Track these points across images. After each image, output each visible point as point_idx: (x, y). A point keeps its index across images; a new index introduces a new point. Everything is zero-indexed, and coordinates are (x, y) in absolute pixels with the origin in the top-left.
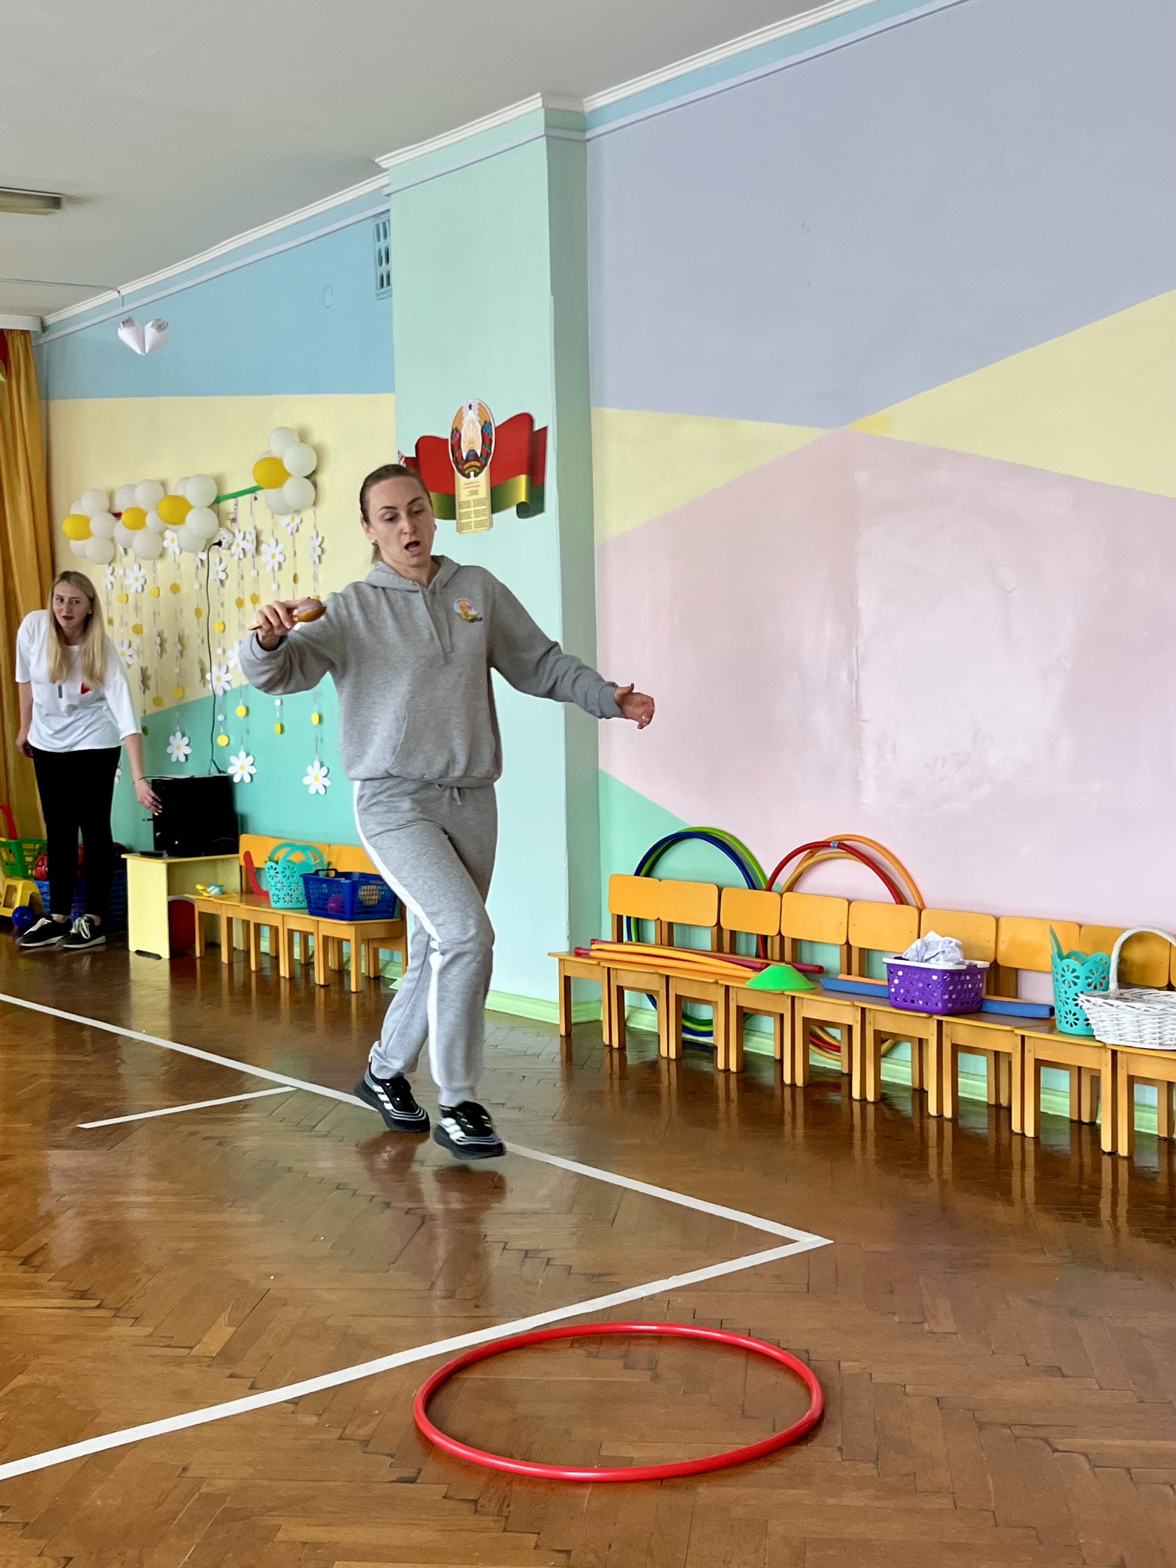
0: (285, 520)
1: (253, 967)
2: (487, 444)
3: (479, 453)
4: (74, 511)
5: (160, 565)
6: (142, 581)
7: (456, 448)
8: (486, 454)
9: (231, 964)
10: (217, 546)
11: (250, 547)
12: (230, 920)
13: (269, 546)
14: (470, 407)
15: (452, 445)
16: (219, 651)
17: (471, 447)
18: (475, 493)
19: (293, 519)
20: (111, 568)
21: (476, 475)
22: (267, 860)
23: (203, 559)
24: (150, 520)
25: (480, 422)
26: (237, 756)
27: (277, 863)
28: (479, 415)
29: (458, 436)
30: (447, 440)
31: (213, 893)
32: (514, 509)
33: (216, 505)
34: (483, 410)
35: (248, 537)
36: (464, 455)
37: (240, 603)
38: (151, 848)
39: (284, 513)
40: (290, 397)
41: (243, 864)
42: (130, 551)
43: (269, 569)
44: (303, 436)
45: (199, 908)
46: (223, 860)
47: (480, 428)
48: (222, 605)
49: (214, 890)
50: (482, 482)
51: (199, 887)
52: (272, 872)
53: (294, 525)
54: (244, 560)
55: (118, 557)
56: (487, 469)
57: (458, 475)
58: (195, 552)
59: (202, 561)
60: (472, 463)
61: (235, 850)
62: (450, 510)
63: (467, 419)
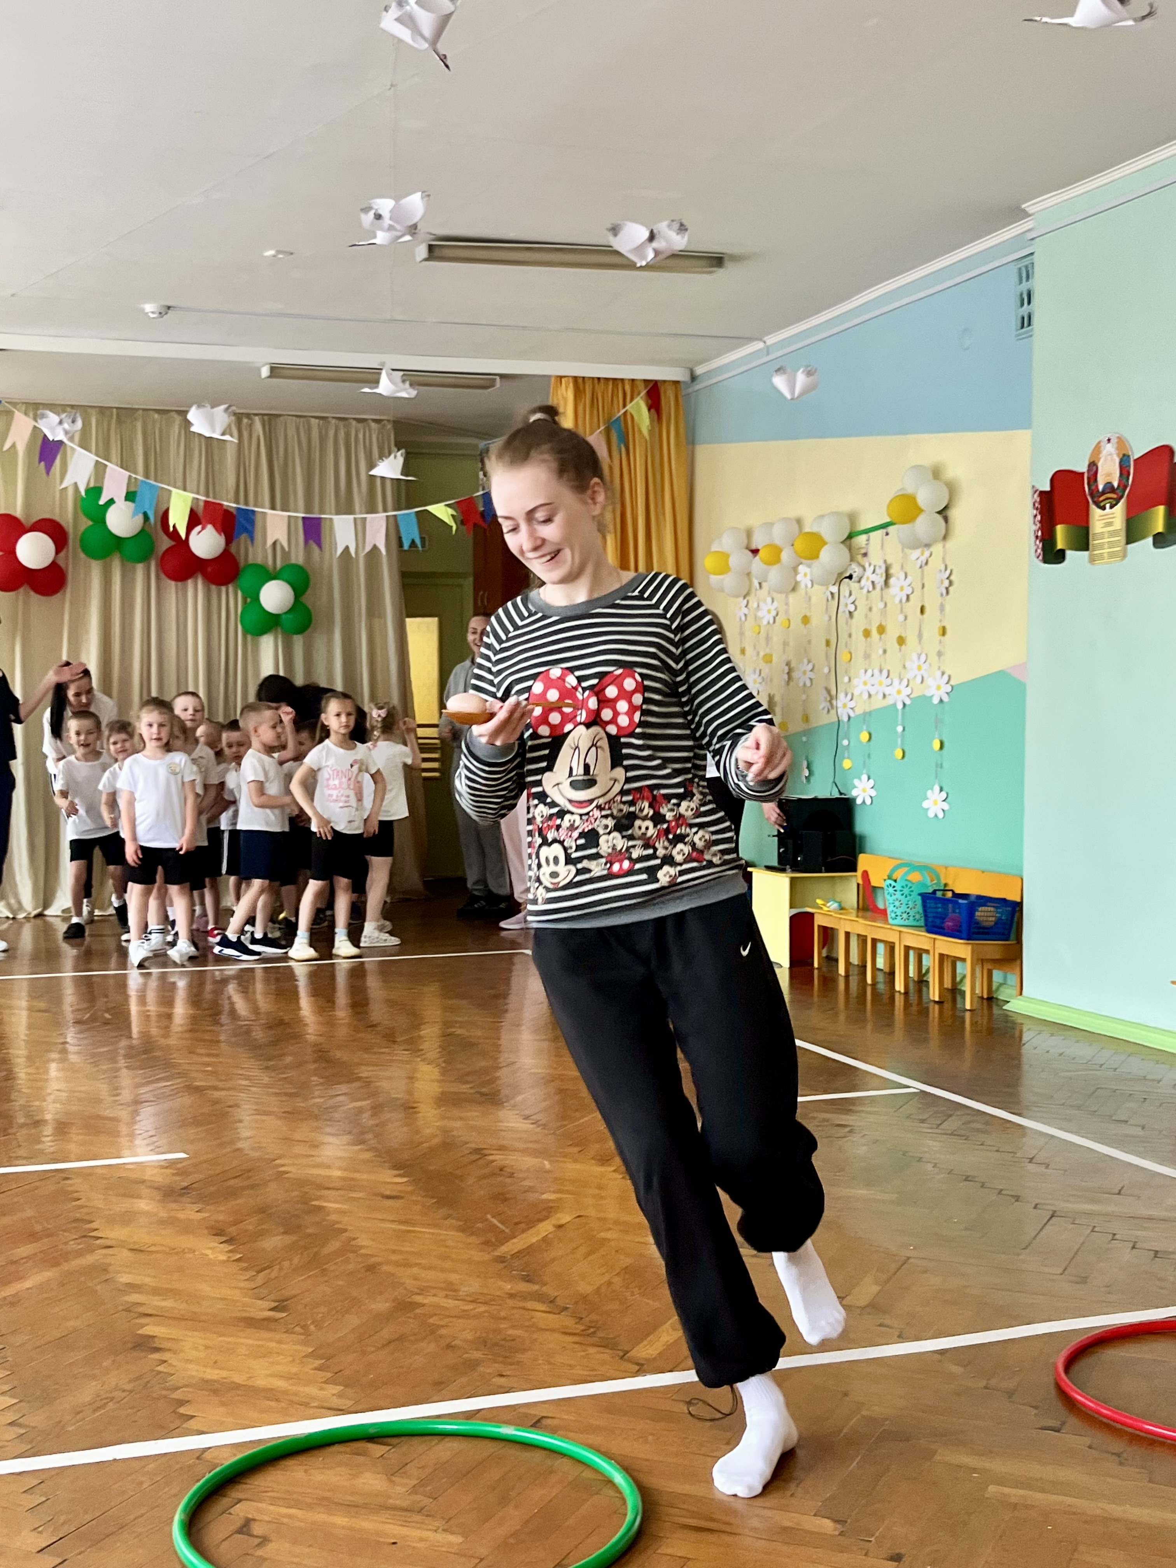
0: (915, 554)
1: (869, 981)
2: (1125, 476)
3: (1116, 484)
4: (715, 548)
5: (792, 598)
6: (774, 613)
7: (1092, 481)
8: (1123, 486)
9: (847, 976)
10: (847, 580)
11: (880, 580)
12: (847, 934)
13: (898, 579)
14: (1109, 440)
15: (1089, 479)
16: (846, 679)
17: (1108, 480)
18: (1111, 524)
19: (922, 554)
20: (745, 601)
21: (1111, 507)
22: (886, 877)
23: (833, 591)
24: (786, 556)
25: (1118, 455)
26: (860, 779)
27: (895, 881)
28: (1117, 448)
29: (1094, 468)
30: (1083, 474)
31: (832, 908)
32: (1150, 540)
33: (848, 542)
34: (1121, 442)
35: (878, 571)
36: (1101, 487)
37: (867, 633)
38: (775, 863)
39: (914, 548)
40: (927, 436)
41: (861, 882)
42: (764, 584)
43: (897, 600)
44: (936, 473)
45: (819, 921)
46: (841, 877)
47: (1117, 461)
48: (850, 636)
49: (833, 905)
50: (1117, 514)
51: (819, 901)
52: (891, 890)
53: (923, 559)
54: (873, 592)
55: (753, 590)
56: (1123, 501)
57: (1093, 507)
58: (825, 584)
59: (832, 594)
60: (1109, 495)
61: (854, 869)
62: (1083, 542)
63: (1105, 452)
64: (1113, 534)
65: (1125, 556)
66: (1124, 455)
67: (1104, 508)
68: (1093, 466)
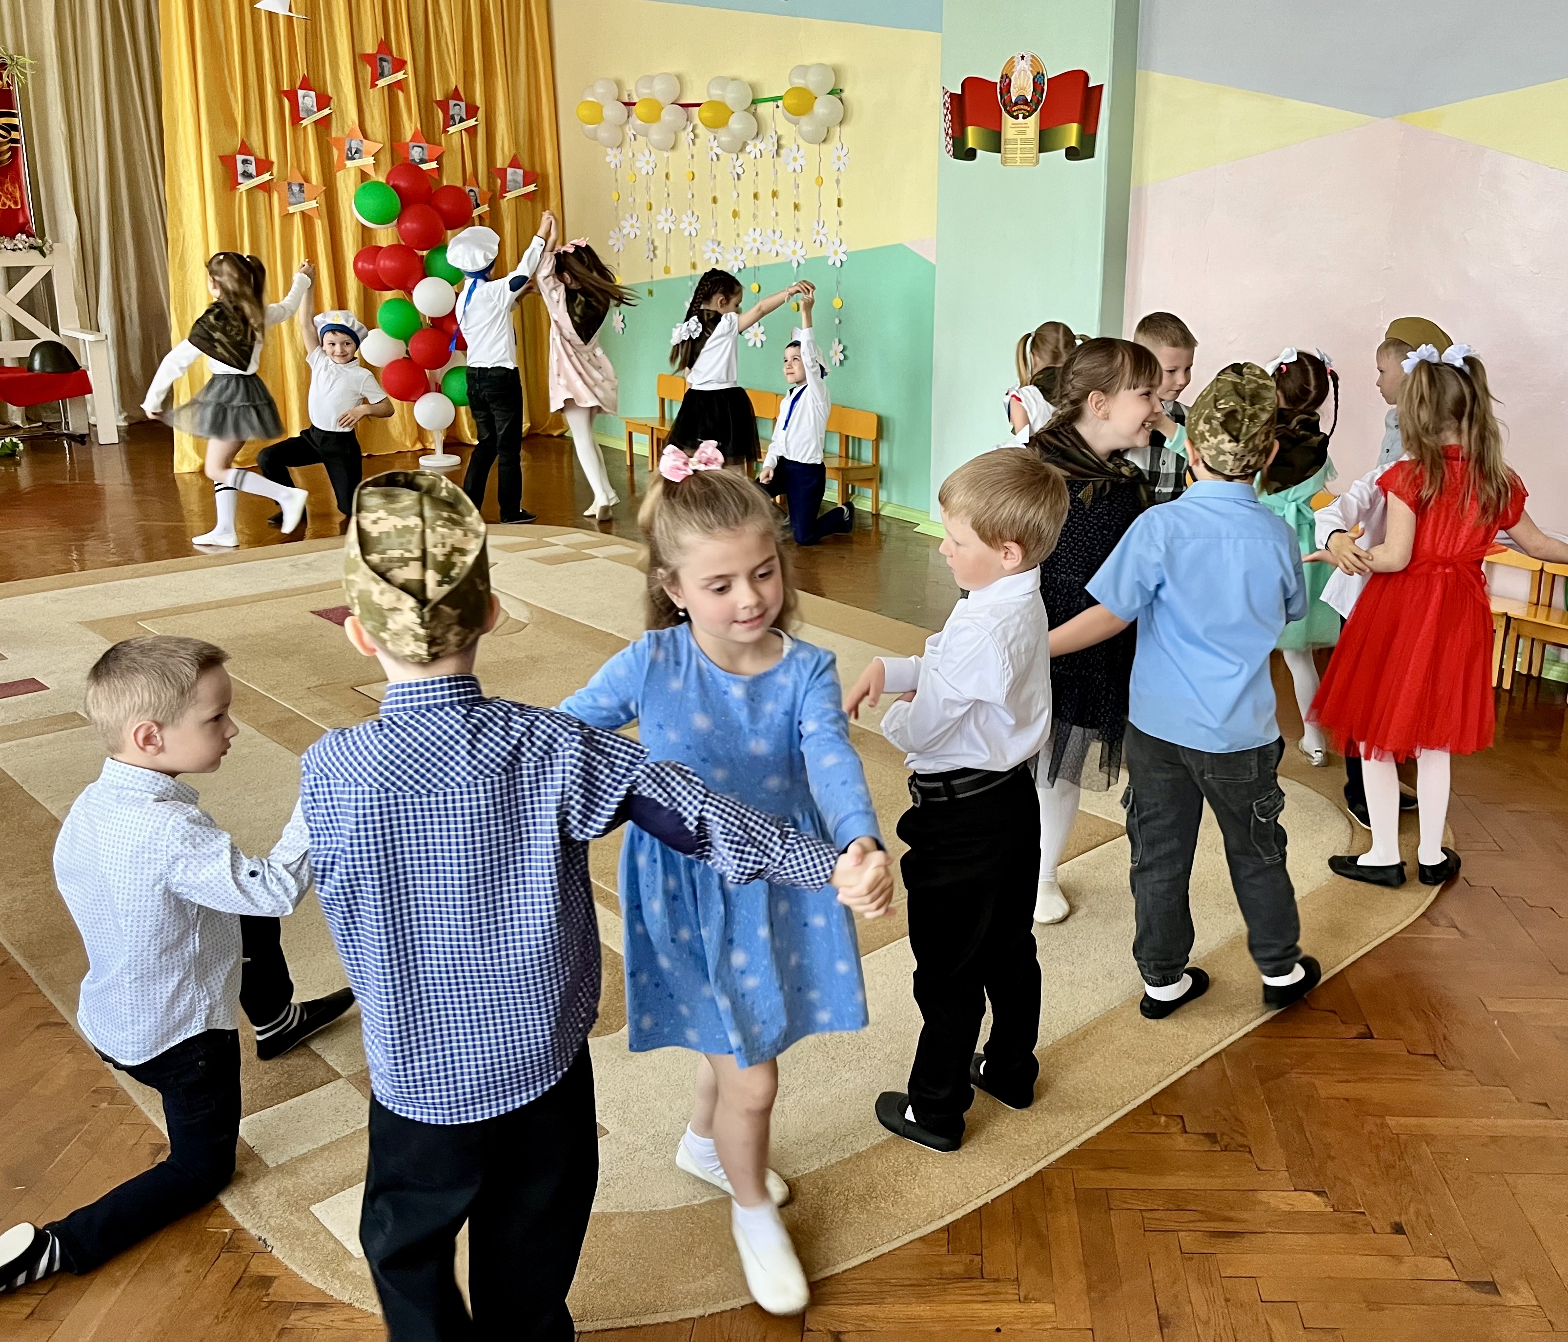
2: (1039, 92)
3: (1029, 98)
4: (588, 97)
6: (652, 165)
7: (1004, 92)
8: (1036, 100)
13: (791, 150)
14: (1023, 57)
15: (1001, 89)
17: (1022, 92)
18: (1024, 133)
21: (1025, 117)
25: (1032, 72)
28: (1031, 66)
29: (1008, 81)
30: (996, 84)
32: (1063, 151)
34: (1035, 60)
36: (1014, 99)
42: (639, 137)
43: (790, 169)
47: (1032, 77)
50: (1031, 123)
55: (627, 141)
56: (1036, 114)
60: (1022, 107)
62: (995, 144)
63: (1018, 68)
64: (1025, 141)
65: (1037, 162)
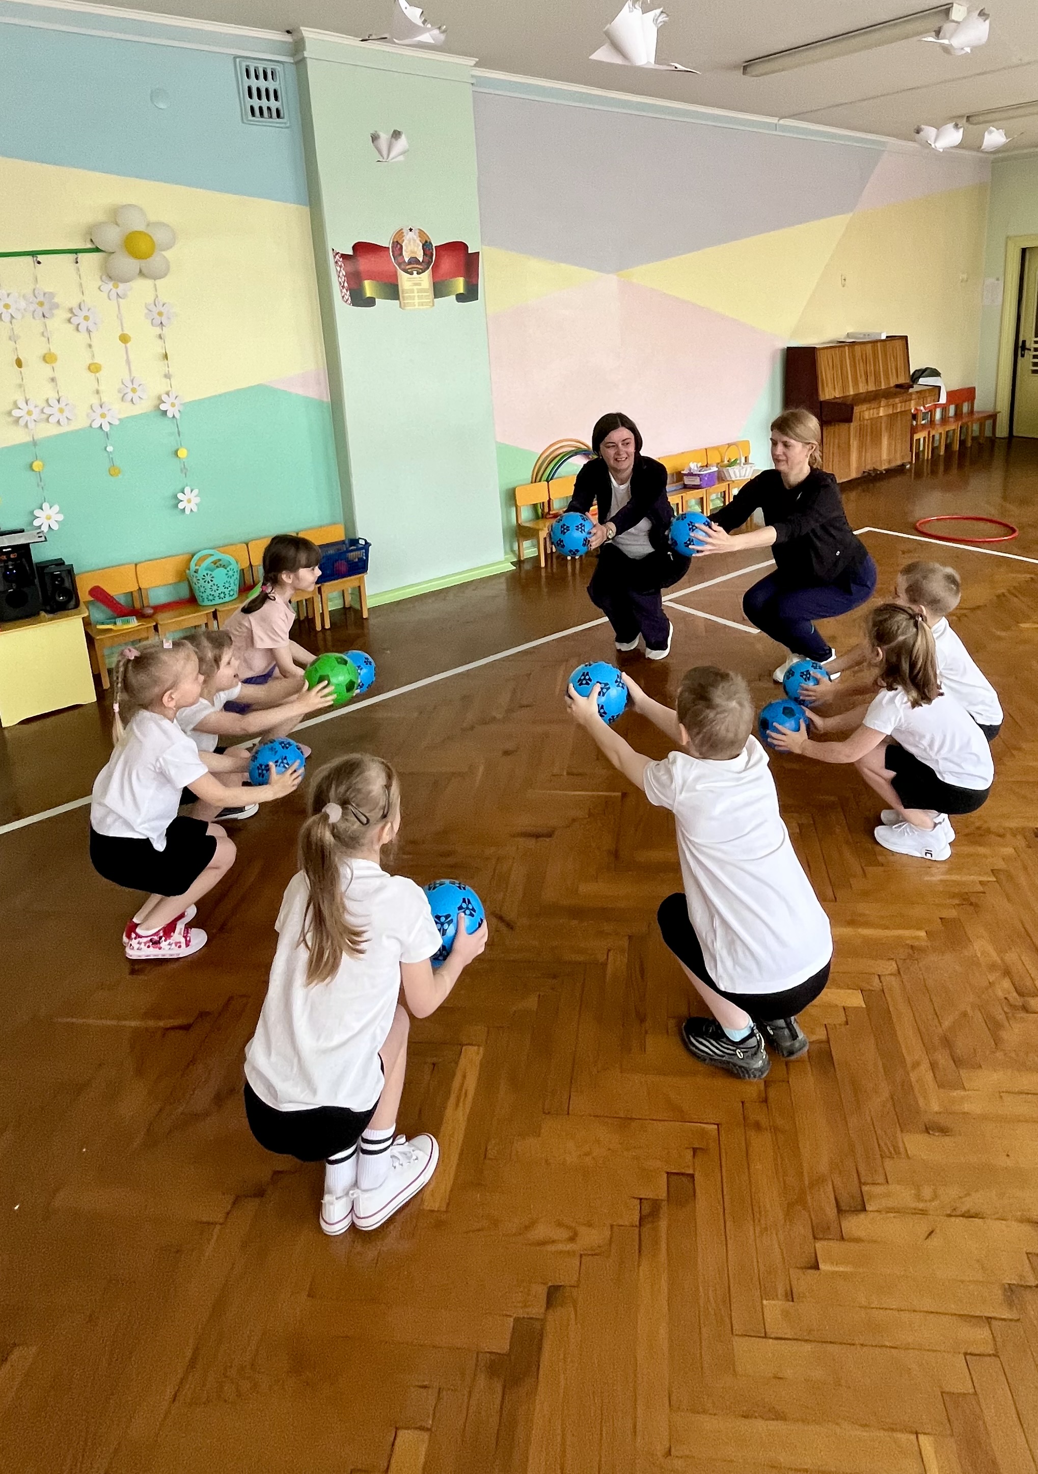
2: (428, 255)
3: (420, 259)
7: (397, 253)
8: (427, 261)
14: (411, 230)
15: (393, 252)
17: (413, 255)
18: (419, 284)
21: (418, 274)
25: (420, 240)
28: (419, 236)
29: (399, 246)
32: (454, 297)
34: (421, 233)
47: (421, 245)
50: (425, 279)
56: (429, 271)
57: (400, 272)
60: (415, 266)
62: (393, 291)
63: (408, 237)
64: (420, 291)
65: (433, 305)
66: (426, 242)
67: (412, 274)
68: (397, 246)
